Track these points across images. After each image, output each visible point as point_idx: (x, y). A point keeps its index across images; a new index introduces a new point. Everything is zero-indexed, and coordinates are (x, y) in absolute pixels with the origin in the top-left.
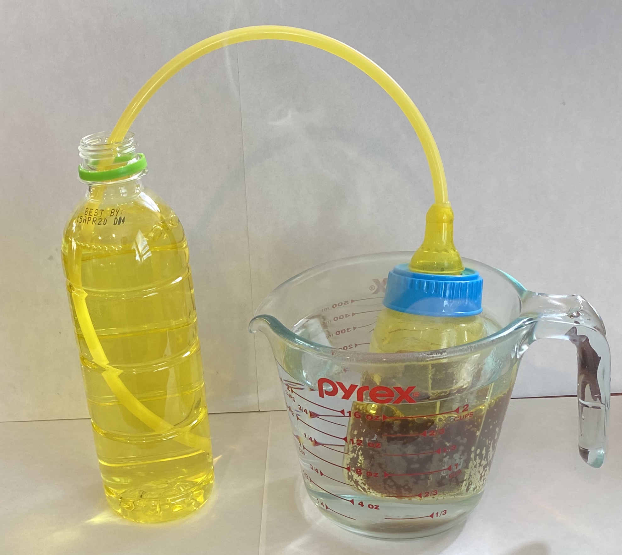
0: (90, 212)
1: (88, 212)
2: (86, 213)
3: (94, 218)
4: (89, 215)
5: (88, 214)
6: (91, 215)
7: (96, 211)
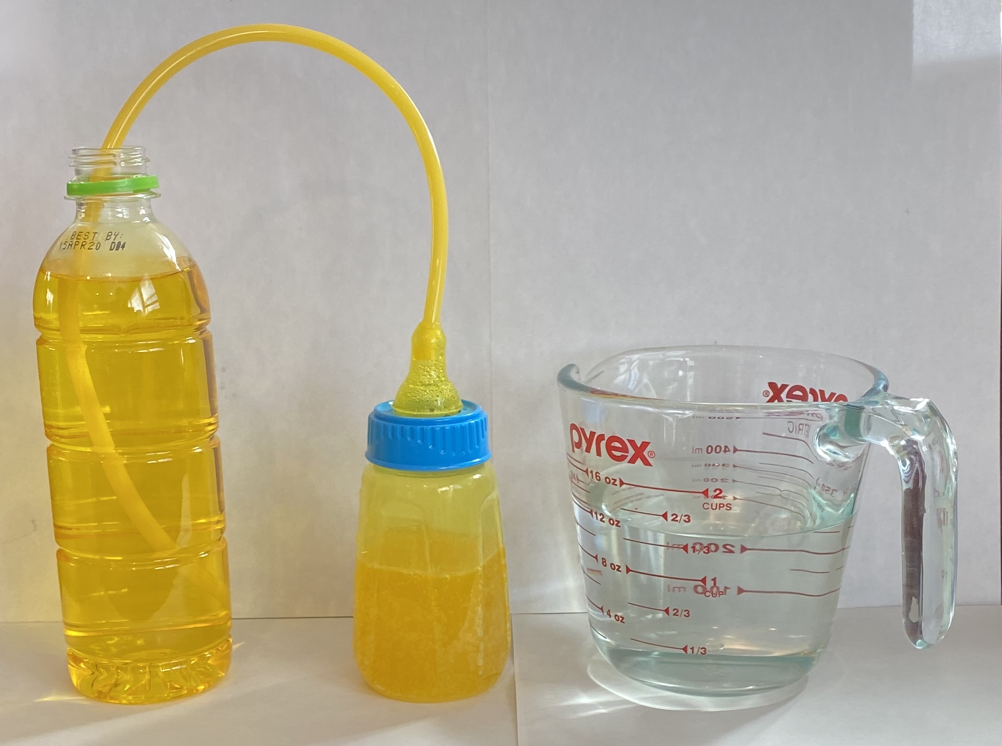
0: (79, 235)
1: (76, 236)
2: (73, 237)
3: (83, 242)
4: (77, 239)
5: (75, 238)
6: (79, 239)
7: (88, 234)
